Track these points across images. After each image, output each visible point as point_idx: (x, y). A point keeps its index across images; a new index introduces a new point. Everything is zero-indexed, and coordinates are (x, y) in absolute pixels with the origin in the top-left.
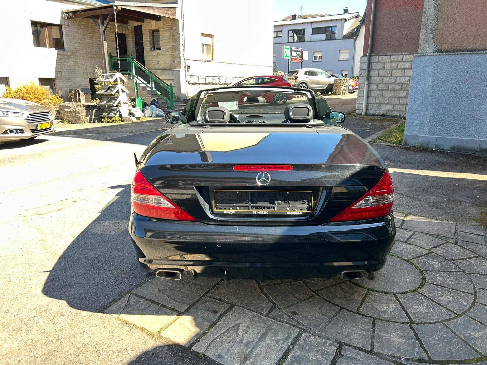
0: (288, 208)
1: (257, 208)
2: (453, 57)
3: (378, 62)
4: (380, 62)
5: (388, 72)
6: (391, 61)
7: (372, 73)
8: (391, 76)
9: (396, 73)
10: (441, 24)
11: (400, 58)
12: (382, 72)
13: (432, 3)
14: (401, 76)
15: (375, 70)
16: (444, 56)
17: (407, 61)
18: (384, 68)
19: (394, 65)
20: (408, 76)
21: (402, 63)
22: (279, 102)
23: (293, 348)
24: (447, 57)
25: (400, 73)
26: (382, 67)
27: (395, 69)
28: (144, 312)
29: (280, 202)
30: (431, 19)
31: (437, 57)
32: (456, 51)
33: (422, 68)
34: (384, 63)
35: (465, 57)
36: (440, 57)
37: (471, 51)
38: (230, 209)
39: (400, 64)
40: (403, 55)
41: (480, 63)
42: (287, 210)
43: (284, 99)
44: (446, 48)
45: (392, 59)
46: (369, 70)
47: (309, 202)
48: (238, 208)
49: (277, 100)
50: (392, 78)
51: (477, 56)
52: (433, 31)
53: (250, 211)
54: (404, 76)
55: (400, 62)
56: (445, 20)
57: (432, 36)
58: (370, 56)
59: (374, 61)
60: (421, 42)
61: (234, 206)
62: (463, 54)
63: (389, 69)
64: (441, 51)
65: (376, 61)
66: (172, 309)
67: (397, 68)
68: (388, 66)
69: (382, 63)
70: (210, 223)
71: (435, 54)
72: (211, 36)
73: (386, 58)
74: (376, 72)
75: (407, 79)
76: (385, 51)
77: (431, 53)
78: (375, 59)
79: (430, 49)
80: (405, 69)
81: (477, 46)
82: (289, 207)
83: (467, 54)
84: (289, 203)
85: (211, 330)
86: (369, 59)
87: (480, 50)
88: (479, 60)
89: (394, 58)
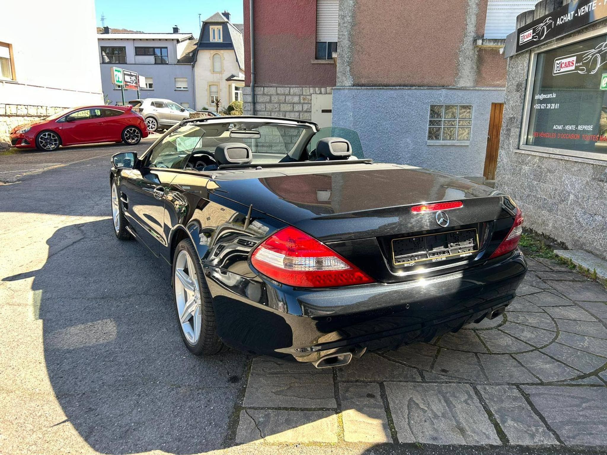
0: (460, 251)
1: (434, 254)
2: (370, 92)
3: (264, 94)
4: (266, 95)
5: (276, 105)
6: (278, 94)
7: (258, 107)
8: (280, 111)
9: (284, 107)
10: (356, 56)
11: (287, 90)
12: (269, 107)
13: (346, 33)
14: (290, 112)
15: (260, 103)
16: (362, 90)
17: (295, 95)
18: (270, 102)
19: (282, 98)
20: (297, 112)
21: (290, 97)
22: (130, 141)
23: (485, 403)
24: (365, 92)
25: (288, 108)
26: (268, 100)
27: (283, 103)
28: (290, 424)
29: (452, 244)
30: (346, 50)
31: (356, 91)
32: (373, 86)
33: (342, 102)
34: (271, 96)
35: (382, 92)
36: (359, 91)
37: (385, 86)
38: (409, 261)
39: (287, 98)
40: (290, 87)
41: (396, 98)
42: (459, 252)
43: (137, 136)
44: (363, 82)
45: (279, 92)
46: (254, 103)
47: (475, 240)
48: (416, 258)
49: (128, 139)
50: (281, 113)
51: (392, 92)
52: (350, 64)
53: (429, 259)
54: (293, 111)
55: (287, 95)
56: (360, 53)
57: (348, 69)
58: (254, 87)
59: (259, 93)
60: (338, 75)
61: (412, 256)
62: (380, 89)
63: (276, 103)
64: (359, 85)
65: (261, 92)
66: (322, 409)
67: (285, 102)
68: (275, 99)
69: (268, 95)
70: (390, 282)
71: (354, 88)
72: (8, 45)
73: (272, 91)
74: (263, 106)
75: (297, 114)
76: (270, 82)
77: (349, 86)
78: (259, 91)
79: (348, 82)
80: (294, 103)
81: (392, 81)
82: (460, 249)
83: (384, 89)
84: (459, 245)
85: (394, 416)
86: (254, 91)
87: (394, 86)
88: (395, 96)
89: (280, 90)
